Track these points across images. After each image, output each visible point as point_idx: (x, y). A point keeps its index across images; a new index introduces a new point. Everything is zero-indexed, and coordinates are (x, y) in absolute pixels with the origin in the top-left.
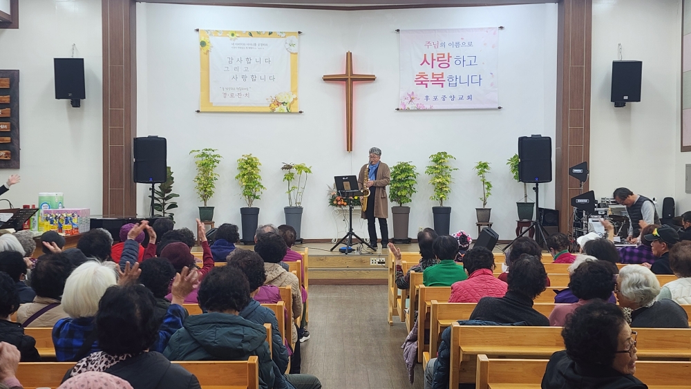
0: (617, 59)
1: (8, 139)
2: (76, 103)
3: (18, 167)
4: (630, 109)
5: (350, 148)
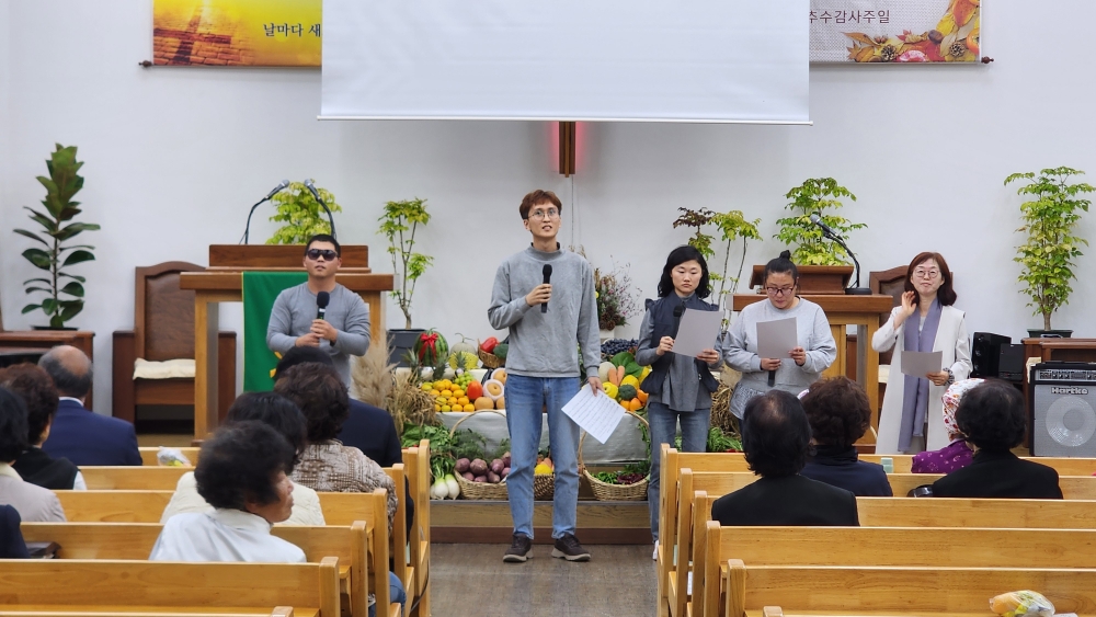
5: (567, 166)
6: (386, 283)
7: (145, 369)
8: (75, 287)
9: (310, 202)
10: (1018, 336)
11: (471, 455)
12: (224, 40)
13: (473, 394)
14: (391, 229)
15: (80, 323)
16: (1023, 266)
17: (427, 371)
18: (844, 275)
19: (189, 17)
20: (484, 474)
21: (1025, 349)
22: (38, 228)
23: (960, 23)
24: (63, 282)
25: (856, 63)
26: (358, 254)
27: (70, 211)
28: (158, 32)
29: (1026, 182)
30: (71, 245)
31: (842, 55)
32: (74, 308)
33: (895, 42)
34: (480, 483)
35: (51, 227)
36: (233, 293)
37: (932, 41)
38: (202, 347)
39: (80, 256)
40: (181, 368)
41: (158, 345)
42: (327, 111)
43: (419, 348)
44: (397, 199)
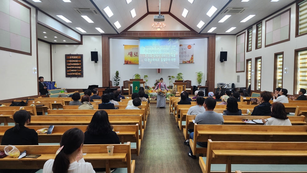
0: (221, 51)
1: (81, 70)
2: (96, 62)
3: (83, 77)
4: (224, 63)
5: (159, 72)
6: (145, 82)
7: (124, 89)
8: (118, 83)
9: (138, 75)
10: (197, 86)
11: (152, 96)
12: (131, 62)
13: (152, 91)
14: (145, 78)
15: (119, 86)
16: (197, 80)
17: (148, 89)
18: (183, 81)
19: (128, 60)
20: (153, 98)
21: (198, 87)
22: (115, 78)
23: (192, 60)
24: (117, 82)
25: (183, 63)
26: (142, 80)
27: (118, 76)
28: (125, 61)
29: (197, 73)
30: (118, 79)
31: (182, 63)
32: (118, 84)
33: (186, 62)
34: (153, 99)
35: (116, 78)
36: (132, 83)
37: (190, 61)
38: (129, 88)
39: (119, 80)
40: (128, 89)
41: (125, 87)
42: (139, 68)
43: (147, 87)
44: (145, 75)
